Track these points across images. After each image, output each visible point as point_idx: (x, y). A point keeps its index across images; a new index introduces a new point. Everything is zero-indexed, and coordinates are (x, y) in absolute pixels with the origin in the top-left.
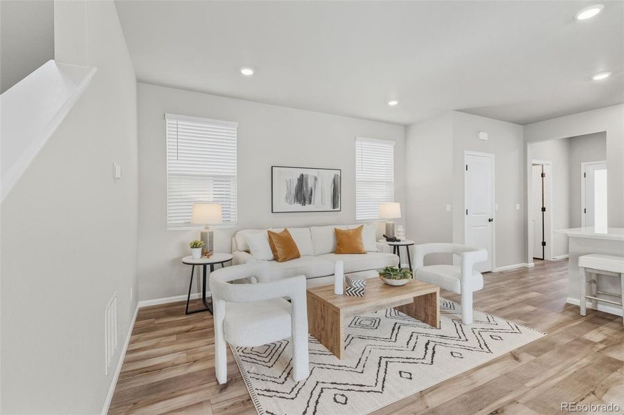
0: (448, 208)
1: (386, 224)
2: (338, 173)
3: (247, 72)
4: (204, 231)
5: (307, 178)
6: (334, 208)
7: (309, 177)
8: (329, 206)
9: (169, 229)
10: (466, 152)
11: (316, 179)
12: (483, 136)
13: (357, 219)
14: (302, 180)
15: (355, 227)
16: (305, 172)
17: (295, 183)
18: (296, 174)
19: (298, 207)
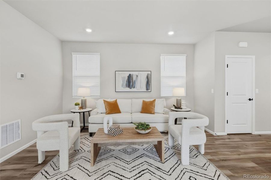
0: (212, 91)
1: (177, 99)
2: (150, 73)
3: (89, 30)
4: (83, 99)
5: (132, 76)
6: (147, 90)
7: (133, 76)
8: (144, 89)
9: (73, 97)
10: (227, 56)
11: (137, 76)
12: (243, 44)
13: (161, 96)
14: (130, 77)
15: (152, 100)
16: (131, 73)
17: (127, 78)
18: (127, 74)
19: (128, 89)
